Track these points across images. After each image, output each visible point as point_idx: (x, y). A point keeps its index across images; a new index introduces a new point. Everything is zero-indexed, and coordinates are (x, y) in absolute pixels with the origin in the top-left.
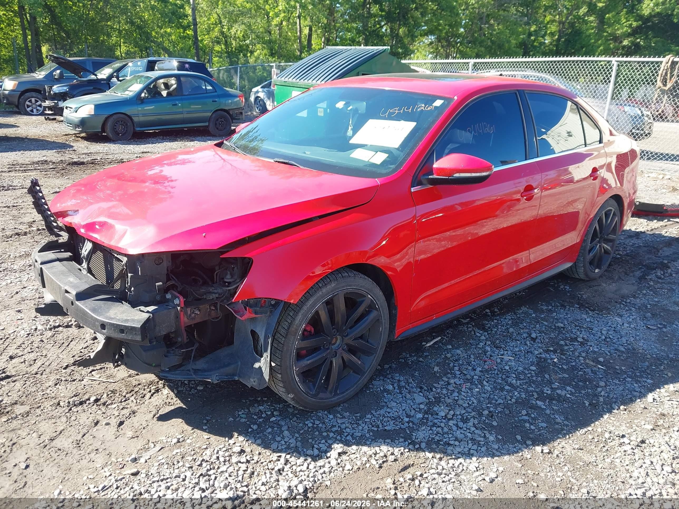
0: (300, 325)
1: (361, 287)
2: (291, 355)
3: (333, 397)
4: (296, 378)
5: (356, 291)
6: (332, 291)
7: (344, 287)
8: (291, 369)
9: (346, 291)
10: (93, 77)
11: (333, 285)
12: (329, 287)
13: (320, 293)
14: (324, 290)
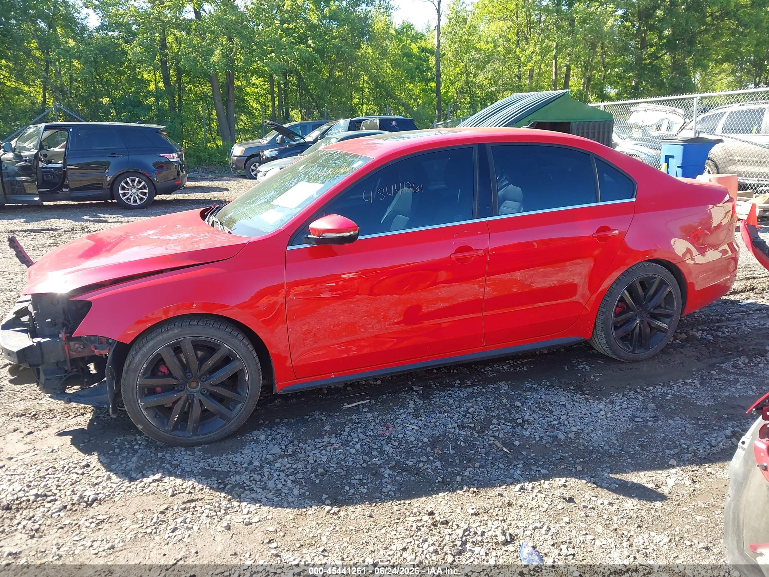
0: (140, 363)
1: (213, 336)
2: (133, 389)
3: (191, 436)
4: (143, 411)
5: (207, 339)
6: (175, 337)
7: (188, 334)
8: (134, 402)
9: (194, 338)
10: (302, 141)
11: (176, 331)
12: (170, 333)
13: (161, 338)
14: (165, 335)
